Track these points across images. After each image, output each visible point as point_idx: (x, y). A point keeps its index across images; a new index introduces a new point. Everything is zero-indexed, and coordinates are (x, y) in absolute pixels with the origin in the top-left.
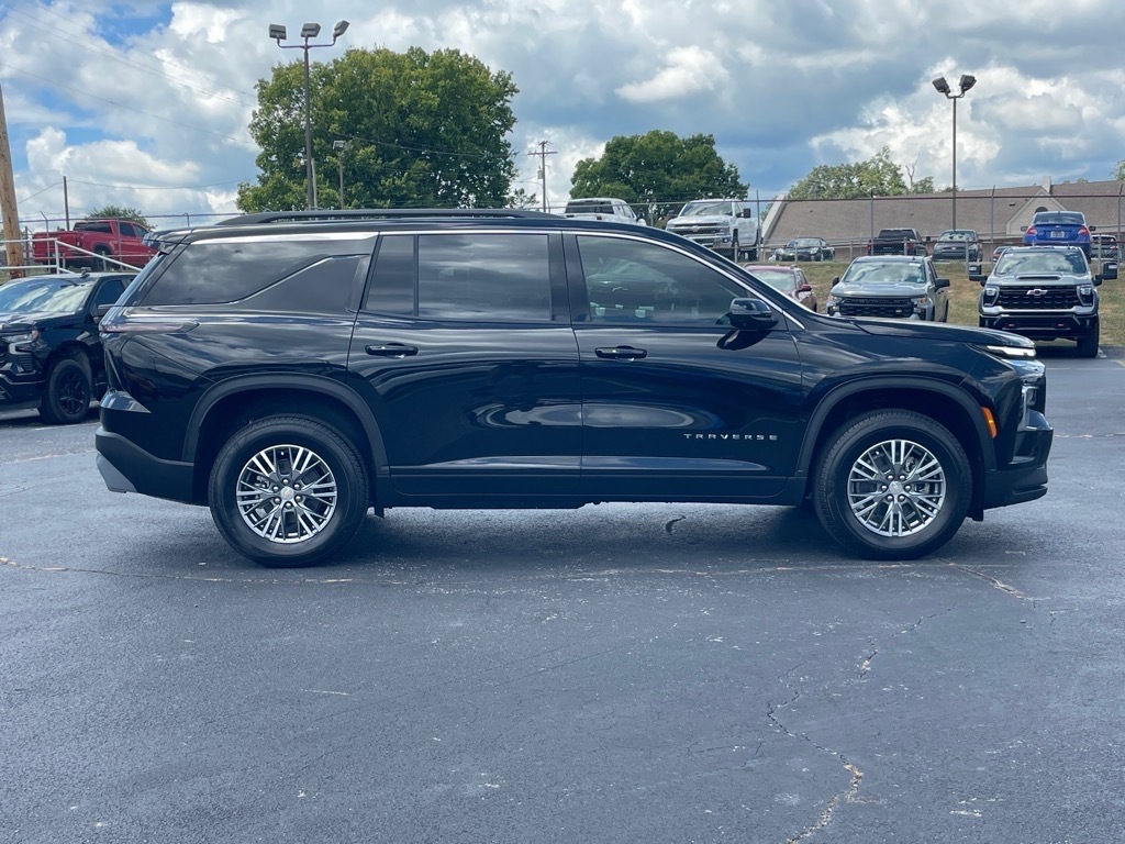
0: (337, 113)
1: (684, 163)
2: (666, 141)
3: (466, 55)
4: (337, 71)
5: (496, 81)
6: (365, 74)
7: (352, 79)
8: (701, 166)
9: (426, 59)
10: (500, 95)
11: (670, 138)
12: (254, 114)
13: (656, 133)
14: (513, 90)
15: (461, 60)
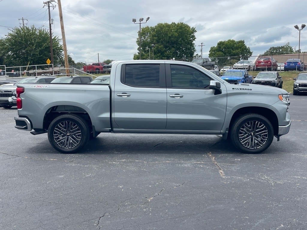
0: (155, 38)
1: (236, 47)
2: (232, 42)
3: (185, 24)
4: (155, 28)
5: (192, 29)
7: (159, 30)
9: (176, 25)
12: (137, 39)
13: (230, 40)
14: (196, 31)
15: (183, 25)
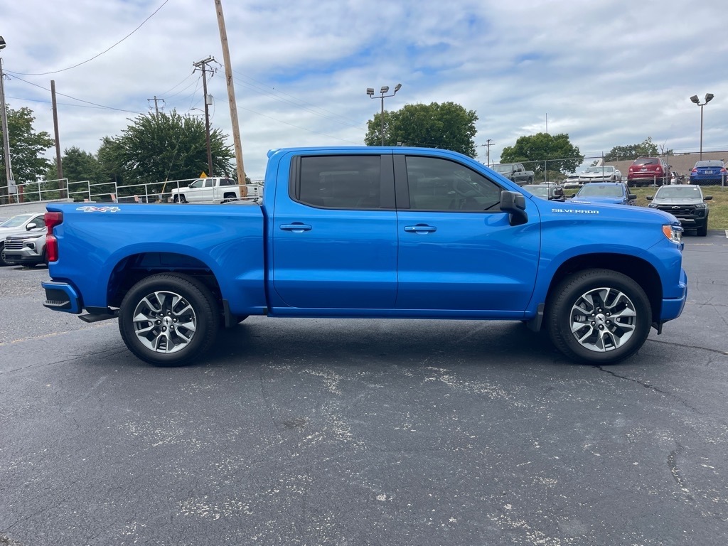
0: (400, 132)
1: (553, 147)
2: (545, 137)
3: (456, 104)
4: (400, 114)
5: (469, 115)
6: (412, 115)
7: (407, 117)
8: (561, 148)
9: (438, 107)
10: (470, 121)
11: (547, 136)
12: (367, 135)
13: (540, 134)
14: (476, 118)
15: (454, 106)
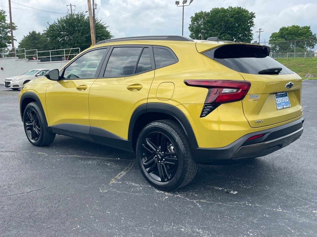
2: (296, 28)
5: (250, 14)
10: (251, 18)
11: (298, 27)
12: (190, 25)
13: (294, 26)
14: (254, 17)
15: (241, 10)
